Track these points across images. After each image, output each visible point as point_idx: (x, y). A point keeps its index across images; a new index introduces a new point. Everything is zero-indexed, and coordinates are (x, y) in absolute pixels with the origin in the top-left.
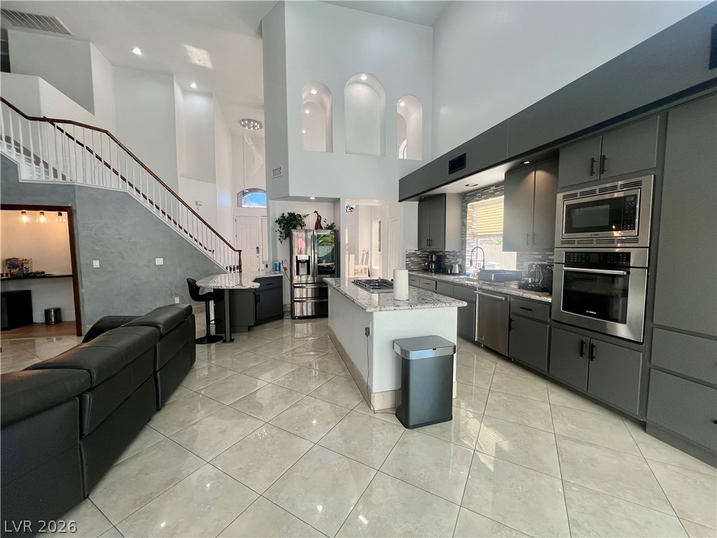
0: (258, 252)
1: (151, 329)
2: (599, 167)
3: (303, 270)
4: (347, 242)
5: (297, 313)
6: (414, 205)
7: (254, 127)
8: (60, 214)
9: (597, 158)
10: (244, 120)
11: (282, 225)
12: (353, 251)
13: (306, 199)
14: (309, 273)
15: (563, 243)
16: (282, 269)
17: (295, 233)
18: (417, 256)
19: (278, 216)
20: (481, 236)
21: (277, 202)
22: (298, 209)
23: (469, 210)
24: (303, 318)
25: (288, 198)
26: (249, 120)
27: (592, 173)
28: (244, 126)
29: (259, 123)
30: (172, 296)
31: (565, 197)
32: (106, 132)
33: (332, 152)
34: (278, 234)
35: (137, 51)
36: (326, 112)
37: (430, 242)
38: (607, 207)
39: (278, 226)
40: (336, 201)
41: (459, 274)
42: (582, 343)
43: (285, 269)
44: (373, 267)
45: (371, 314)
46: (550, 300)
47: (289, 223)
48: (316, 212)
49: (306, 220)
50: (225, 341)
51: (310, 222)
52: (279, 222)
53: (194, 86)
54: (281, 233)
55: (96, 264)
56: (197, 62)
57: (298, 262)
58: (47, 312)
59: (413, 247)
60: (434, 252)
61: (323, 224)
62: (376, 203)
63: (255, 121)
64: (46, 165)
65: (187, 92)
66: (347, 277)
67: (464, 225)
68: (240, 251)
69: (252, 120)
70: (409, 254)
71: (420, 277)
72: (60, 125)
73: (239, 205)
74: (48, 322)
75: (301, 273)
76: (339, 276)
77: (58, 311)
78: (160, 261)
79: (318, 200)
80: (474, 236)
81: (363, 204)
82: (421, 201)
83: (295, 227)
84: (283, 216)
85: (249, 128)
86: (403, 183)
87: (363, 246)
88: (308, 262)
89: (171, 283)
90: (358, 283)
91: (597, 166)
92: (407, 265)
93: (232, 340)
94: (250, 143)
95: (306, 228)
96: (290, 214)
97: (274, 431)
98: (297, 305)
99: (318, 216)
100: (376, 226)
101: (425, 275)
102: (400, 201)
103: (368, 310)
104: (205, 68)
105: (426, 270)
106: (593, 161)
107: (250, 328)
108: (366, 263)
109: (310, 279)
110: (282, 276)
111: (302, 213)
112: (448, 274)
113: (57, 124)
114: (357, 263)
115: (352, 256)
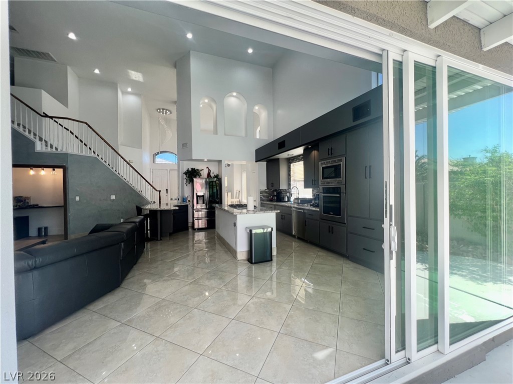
0: (167, 193)
1: (133, 224)
2: (331, 152)
3: (201, 201)
4: (226, 185)
5: (196, 227)
6: (264, 164)
7: (166, 113)
8: (54, 170)
9: (330, 148)
10: (160, 109)
11: (188, 175)
12: (230, 190)
13: (202, 161)
14: (204, 203)
15: (322, 184)
16: (187, 201)
17: (195, 179)
18: (266, 192)
19: (185, 170)
20: (299, 181)
21: (185, 162)
22: (197, 166)
23: (291, 167)
24: (200, 230)
25: (192, 160)
26: (163, 109)
27: (329, 154)
28: (160, 112)
29: (169, 111)
30: (119, 218)
31: (322, 164)
32: (86, 123)
33: (217, 134)
34: (185, 181)
35: (97, 71)
36: (213, 110)
37: (272, 185)
38: (334, 169)
39: (185, 177)
40: (220, 162)
41: (287, 202)
42: (329, 227)
43: (189, 201)
44: (243, 201)
45: (236, 215)
46: (319, 210)
47: (192, 174)
48: (207, 168)
49: (202, 173)
50: (157, 240)
51: (204, 173)
52: (186, 173)
53: (129, 90)
54: (187, 180)
55: (78, 198)
56: (134, 79)
57: (198, 196)
58: (39, 230)
59: (264, 187)
60: (276, 190)
61: (212, 175)
62: (244, 163)
63: (167, 110)
64: (46, 142)
65: (125, 93)
66: (226, 203)
67: (289, 175)
68: (160, 191)
69: (165, 109)
70: (262, 191)
71: (267, 204)
72: (56, 120)
73: (154, 162)
74: (39, 235)
75: (199, 202)
76: (221, 203)
77: (46, 228)
78: (113, 197)
79: (209, 161)
80: (295, 180)
81: (236, 163)
82: (267, 162)
83: (195, 177)
84: (188, 170)
85: (163, 113)
86: (258, 152)
87: (236, 187)
88: (203, 196)
89: (119, 210)
90: (232, 206)
91: (330, 151)
92: (261, 197)
93: (161, 240)
94: (163, 123)
95: (202, 177)
96: (192, 169)
97: (192, 268)
98: (196, 221)
99: (209, 170)
100: (244, 175)
101: (272, 203)
102: (256, 162)
103: (234, 214)
104: (138, 82)
105: (271, 200)
106: (329, 149)
107: (171, 234)
108: (238, 198)
109: (204, 206)
110: (188, 205)
111: (200, 168)
112: (282, 202)
113: (54, 119)
114: (232, 197)
115: (230, 194)
